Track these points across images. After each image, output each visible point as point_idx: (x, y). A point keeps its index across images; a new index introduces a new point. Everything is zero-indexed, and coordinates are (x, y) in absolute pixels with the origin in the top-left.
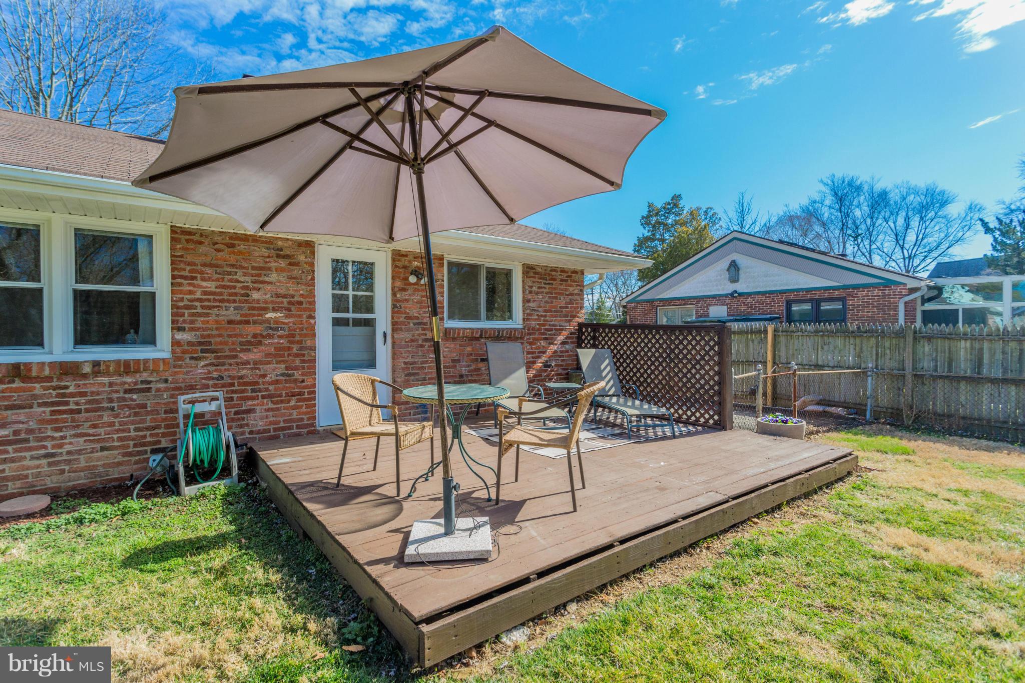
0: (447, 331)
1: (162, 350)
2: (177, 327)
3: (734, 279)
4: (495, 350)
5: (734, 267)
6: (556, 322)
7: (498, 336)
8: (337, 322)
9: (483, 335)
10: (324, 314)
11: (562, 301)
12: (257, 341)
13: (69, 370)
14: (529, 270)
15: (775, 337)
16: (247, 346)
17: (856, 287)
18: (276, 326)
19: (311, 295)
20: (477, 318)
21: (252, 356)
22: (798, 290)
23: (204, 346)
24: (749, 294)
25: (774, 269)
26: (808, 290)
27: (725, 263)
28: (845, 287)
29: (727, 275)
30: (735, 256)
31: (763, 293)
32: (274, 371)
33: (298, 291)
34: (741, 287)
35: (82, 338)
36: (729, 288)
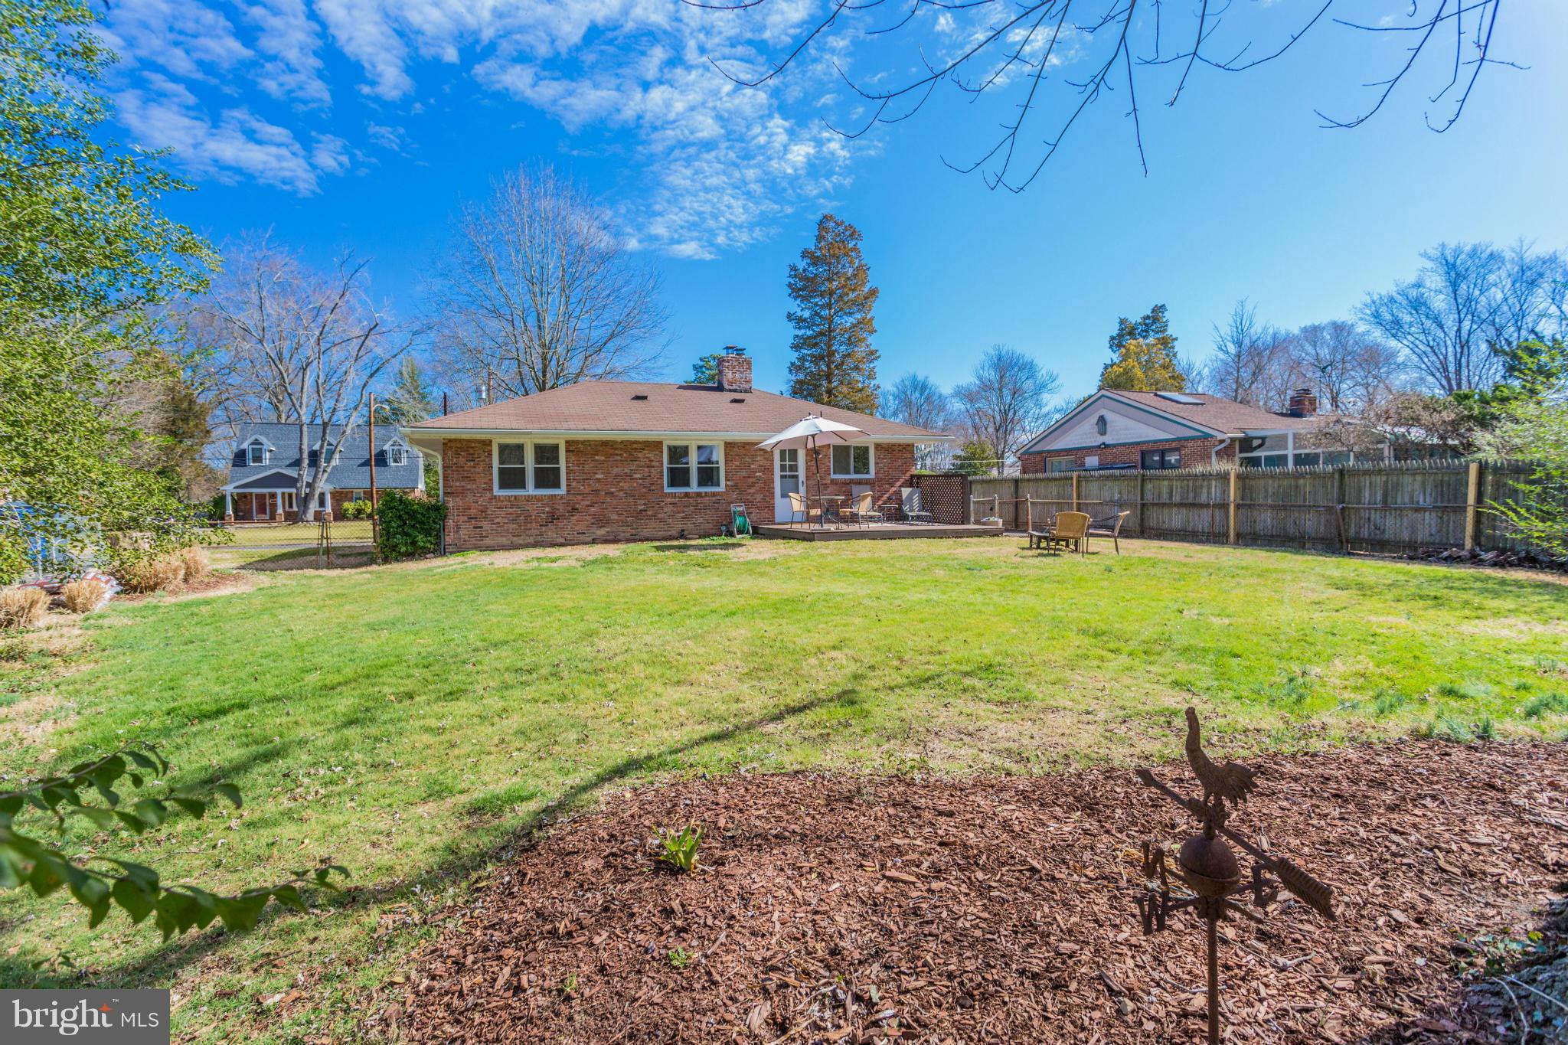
0: (832, 480)
1: (722, 488)
2: (727, 479)
3: (1103, 433)
4: (855, 489)
5: (1102, 420)
6: (896, 474)
7: (859, 482)
8: (782, 477)
9: (852, 482)
10: (777, 473)
11: (900, 462)
12: (753, 485)
13: (699, 494)
14: (878, 446)
15: (1078, 482)
16: (750, 487)
17: (1187, 439)
18: (759, 479)
19: (772, 465)
20: (848, 472)
21: (752, 491)
22: (1148, 442)
23: (736, 487)
24: (1115, 446)
25: (1131, 423)
26: (1156, 442)
27: (1094, 419)
28: (1179, 439)
29: (1096, 429)
30: (1103, 412)
31: (1124, 445)
32: (759, 497)
33: (767, 463)
34: (1108, 439)
35: (700, 484)
36: (1099, 440)
